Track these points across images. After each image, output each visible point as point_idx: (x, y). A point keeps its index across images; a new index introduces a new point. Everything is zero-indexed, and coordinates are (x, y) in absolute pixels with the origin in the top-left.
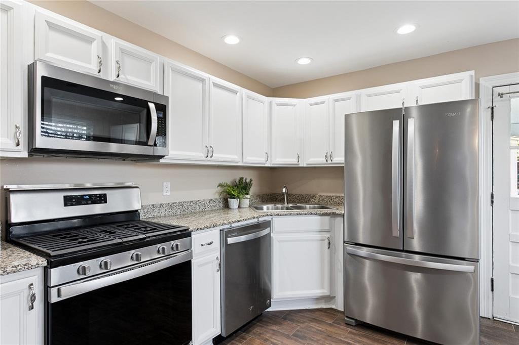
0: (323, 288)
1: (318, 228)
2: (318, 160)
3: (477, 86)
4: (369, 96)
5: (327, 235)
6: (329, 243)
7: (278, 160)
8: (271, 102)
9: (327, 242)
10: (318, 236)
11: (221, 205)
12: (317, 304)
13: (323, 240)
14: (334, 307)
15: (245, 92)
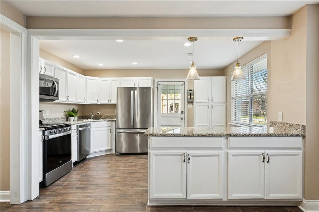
0: (108, 146)
1: (107, 125)
2: (105, 102)
3: (154, 81)
4: (124, 80)
5: (110, 128)
6: (111, 131)
7: (89, 101)
8: (86, 78)
9: (110, 130)
10: (107, 128)
11: (65, 120)
12: (106, 153)
13: (108, 130)
14: (112, 153)
15: (78, 74)
